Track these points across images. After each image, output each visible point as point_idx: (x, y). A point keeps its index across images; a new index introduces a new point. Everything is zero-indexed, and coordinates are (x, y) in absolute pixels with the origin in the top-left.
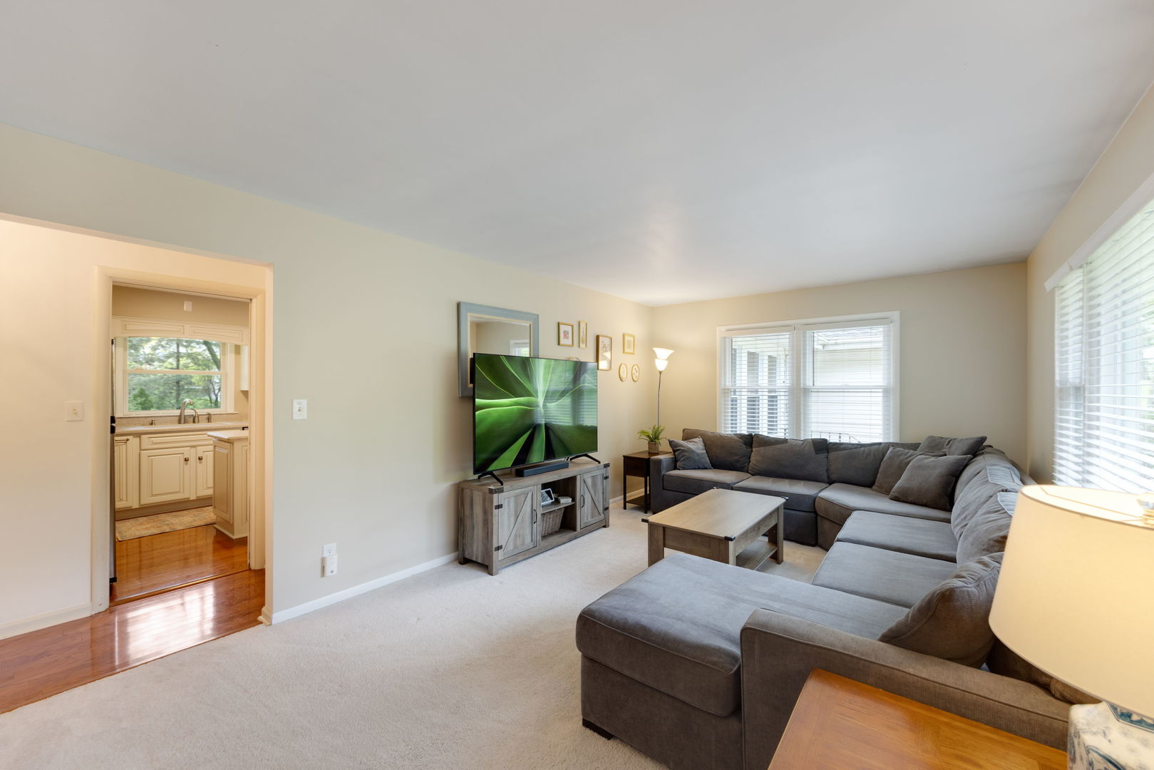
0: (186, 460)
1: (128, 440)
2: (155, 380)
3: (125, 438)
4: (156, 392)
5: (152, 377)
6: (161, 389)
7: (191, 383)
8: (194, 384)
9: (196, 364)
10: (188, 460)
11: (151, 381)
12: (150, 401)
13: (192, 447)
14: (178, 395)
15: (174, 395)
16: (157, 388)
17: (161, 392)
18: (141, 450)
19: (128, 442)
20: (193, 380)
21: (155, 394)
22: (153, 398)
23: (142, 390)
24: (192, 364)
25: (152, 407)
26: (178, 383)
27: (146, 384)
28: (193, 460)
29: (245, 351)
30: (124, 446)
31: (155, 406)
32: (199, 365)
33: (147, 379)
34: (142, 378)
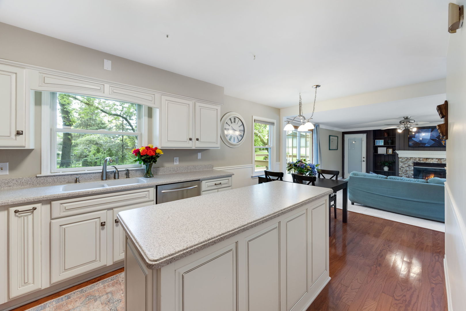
0: (103, 224)
1: (35, 209)
2: (115, 145)
3: (30, 207)
4: (115, 149)
5: (114, 143)
6: (117, 148)
7: (127, 146)
8: (129, 146)
9: (129, 138)
10: (104, 225)
11: (113, 145)
12: (112, 153)
13: (109, 209)
14: (123, 151)
15: (121, 150)
16: (115, 148)
17: (117, 150)
18: (52, 219)
19: (35, 211)
20: (128, 145)
21: (114, 150)
22: (114, 152)
23: (109, 148)
24: (128, 138)
25: (113, 155)
26: (123, 146)
27: (111, 146)
28: (110, 223)
29: (157, 113)
30: (30, 217)
31: (114, 155)
32: (130, 139)
33: (112, 144)
34: (111, 144)
